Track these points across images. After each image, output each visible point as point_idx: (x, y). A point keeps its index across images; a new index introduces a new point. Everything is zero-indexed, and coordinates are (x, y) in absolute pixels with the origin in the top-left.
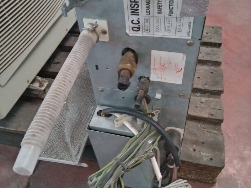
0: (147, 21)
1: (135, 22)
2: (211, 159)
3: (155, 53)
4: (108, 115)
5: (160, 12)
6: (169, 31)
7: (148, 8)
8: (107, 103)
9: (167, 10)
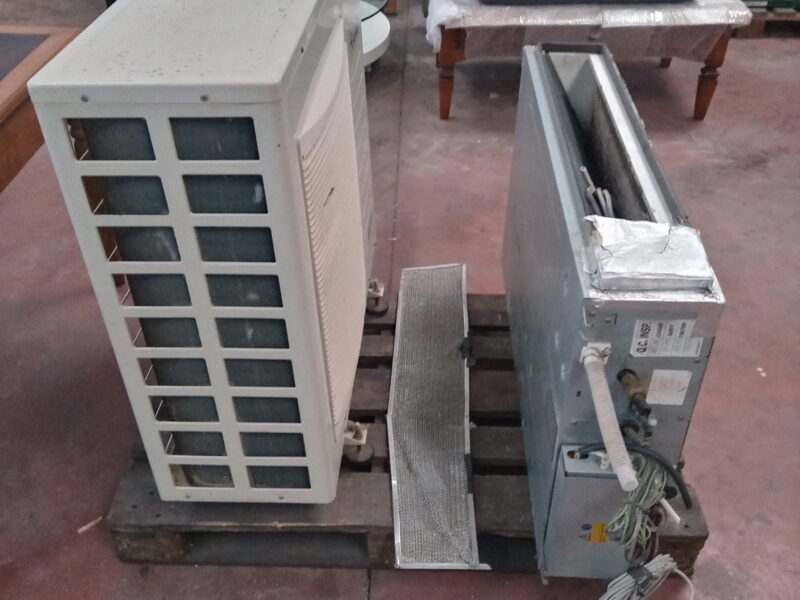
0: (656, 342)
1: (643, 343)
2: (686, 526)
3: (658, 374)
4: (584, 456)
5: (671, 333)
6: (677, 350)
7: (659, 332)
8: (573, 440)
9: (679, 332)
